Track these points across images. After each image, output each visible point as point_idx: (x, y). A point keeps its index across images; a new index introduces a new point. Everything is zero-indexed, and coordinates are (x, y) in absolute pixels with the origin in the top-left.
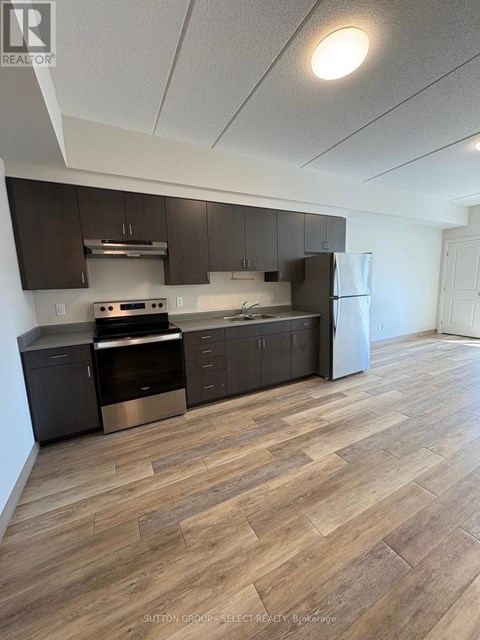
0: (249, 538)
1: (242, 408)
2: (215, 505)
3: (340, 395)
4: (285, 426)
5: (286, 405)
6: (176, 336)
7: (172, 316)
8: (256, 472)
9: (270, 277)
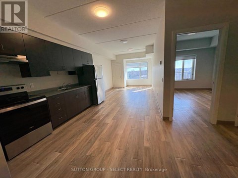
0: (108, 144)
1: (76, 121)
2: (93, 145)
3: (103, 108)
4: (95, 120)
5: (90, 115)
6: (45, 99)
7: (29, 92)
8: (97, 132)
9: (70, 73)
